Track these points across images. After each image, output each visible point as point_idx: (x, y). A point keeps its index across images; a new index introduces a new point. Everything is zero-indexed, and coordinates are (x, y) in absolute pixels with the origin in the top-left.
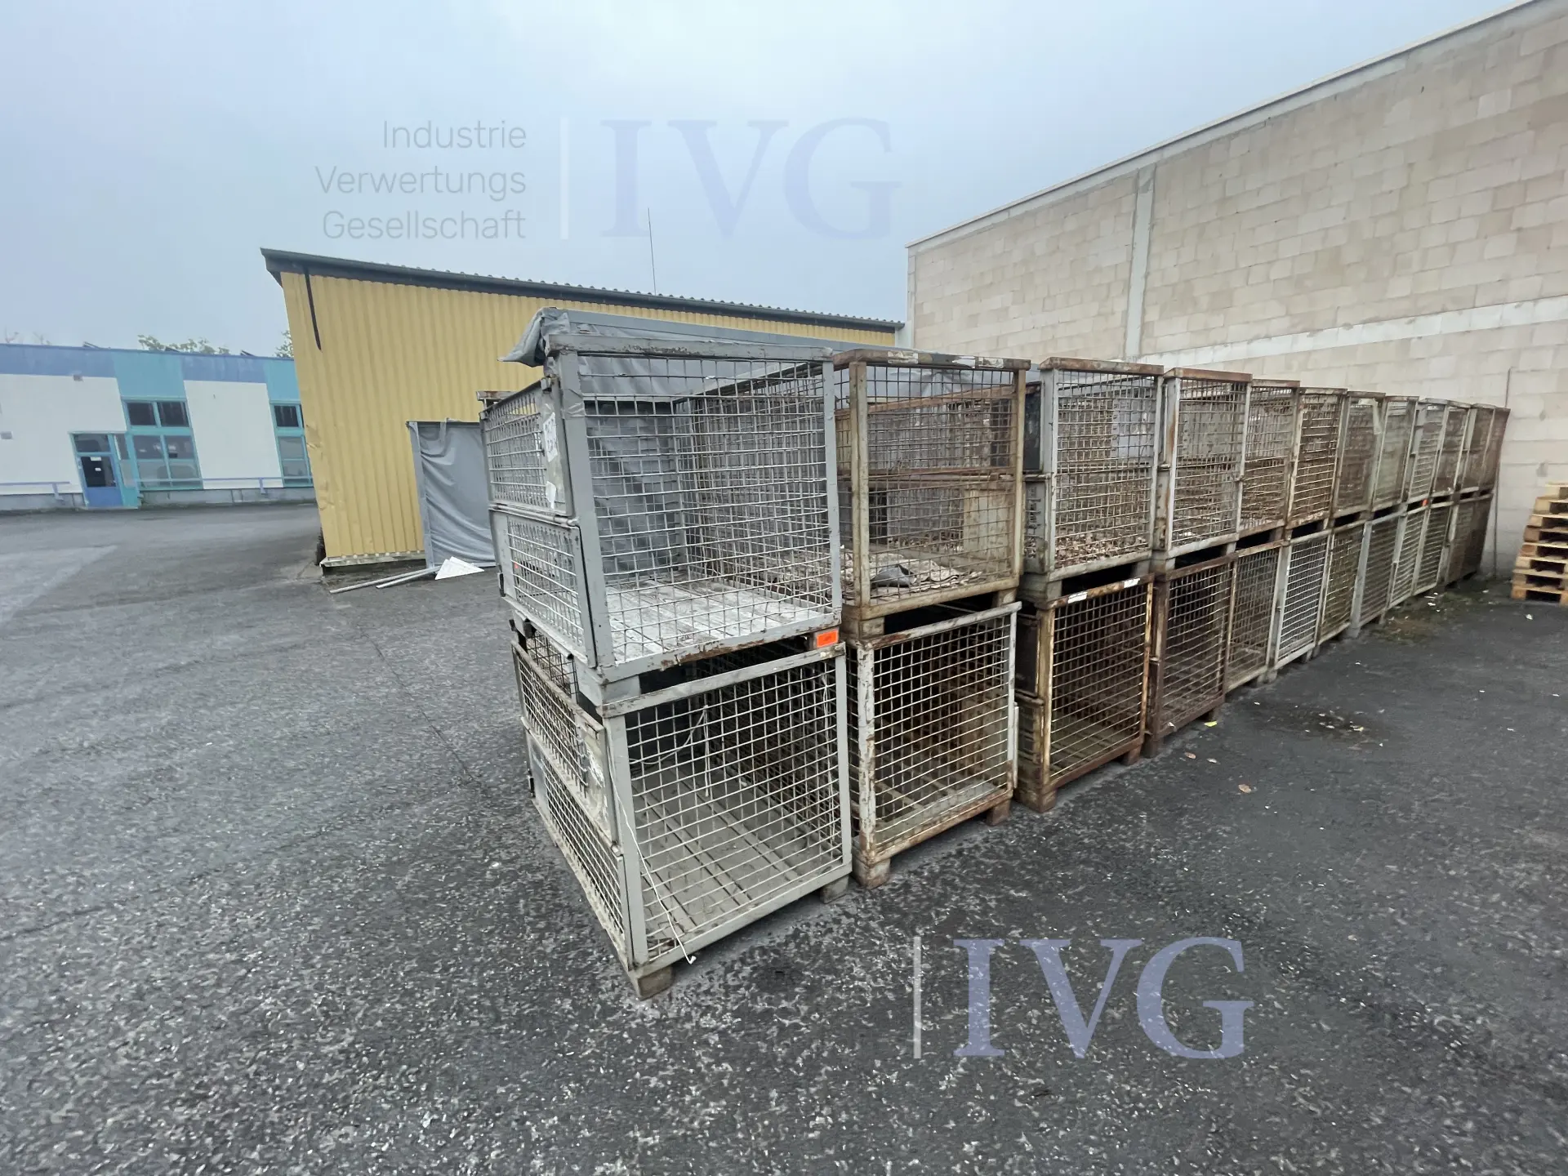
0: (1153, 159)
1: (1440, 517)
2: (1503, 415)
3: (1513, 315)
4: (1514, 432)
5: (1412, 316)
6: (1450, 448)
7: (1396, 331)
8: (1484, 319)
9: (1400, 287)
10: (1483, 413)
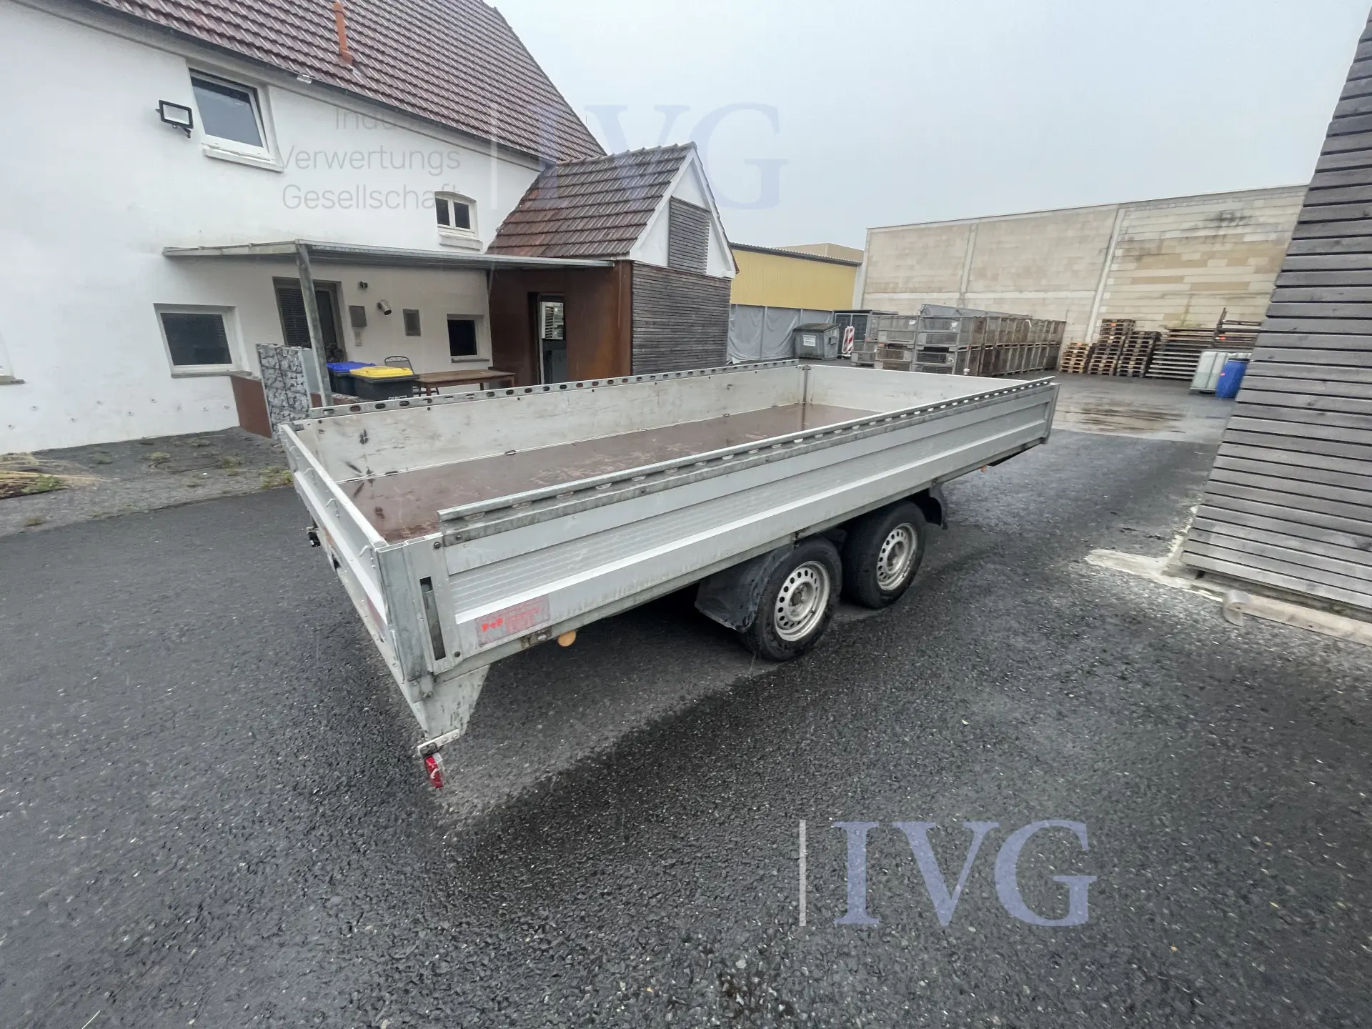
0: (977, 221)
1: (1044, 349)
2: (1065, 323)
3: (1069, 294)
4: (1068, 328)
5: (1046, 291)
6: (1048, 332)
7: (1042, 295)
8: (1063, 294)
9: (1044, 282)
10: (1057, 323)
